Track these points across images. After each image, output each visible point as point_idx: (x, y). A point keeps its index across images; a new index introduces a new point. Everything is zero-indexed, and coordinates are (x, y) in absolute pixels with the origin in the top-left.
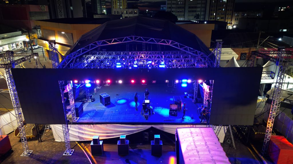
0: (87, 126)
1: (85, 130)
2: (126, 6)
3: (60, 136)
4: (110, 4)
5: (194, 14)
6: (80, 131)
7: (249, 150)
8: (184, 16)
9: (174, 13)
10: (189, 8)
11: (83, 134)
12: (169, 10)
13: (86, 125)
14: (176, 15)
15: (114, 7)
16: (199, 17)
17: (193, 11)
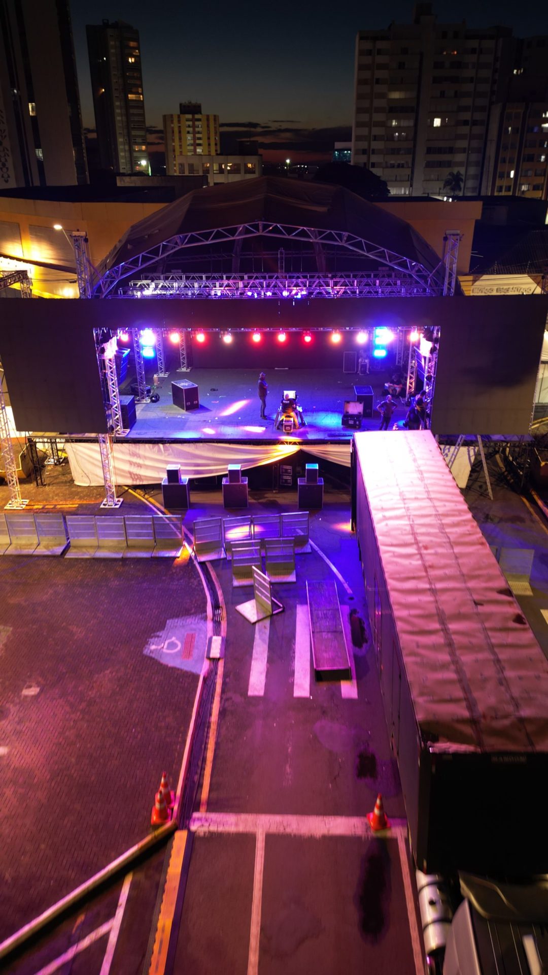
0: (149, 447)
1: (145, 458)
2: (216, 144)
3: (86, 472)
4: (161, 138)
5: (446, 172)
6: (135, 460)
7: (523, 503)
8: (411, 180)
9: (376, 171)
10: (429, 151)
11: (139, 466)
12: (363, 159)
13: (147, 446)
14: (383, 179)
15: (174, 151)
16: (462, 185)
17: (441, 164)
